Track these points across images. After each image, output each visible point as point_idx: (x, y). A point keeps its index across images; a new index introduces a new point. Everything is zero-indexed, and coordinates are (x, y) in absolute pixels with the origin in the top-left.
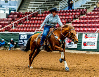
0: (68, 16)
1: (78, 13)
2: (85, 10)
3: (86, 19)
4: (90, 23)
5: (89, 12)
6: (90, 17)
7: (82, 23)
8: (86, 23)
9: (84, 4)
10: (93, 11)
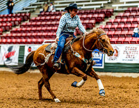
0: (5, 22)
1: (18, 19)
2: (28, 14)
3: (29, 26)
4: (35, 31)
5: (33, 17)
6: (34, 23)
7: (25, 32)
8: (29, 31)
9: (27, 7)
10: (39, 16)
